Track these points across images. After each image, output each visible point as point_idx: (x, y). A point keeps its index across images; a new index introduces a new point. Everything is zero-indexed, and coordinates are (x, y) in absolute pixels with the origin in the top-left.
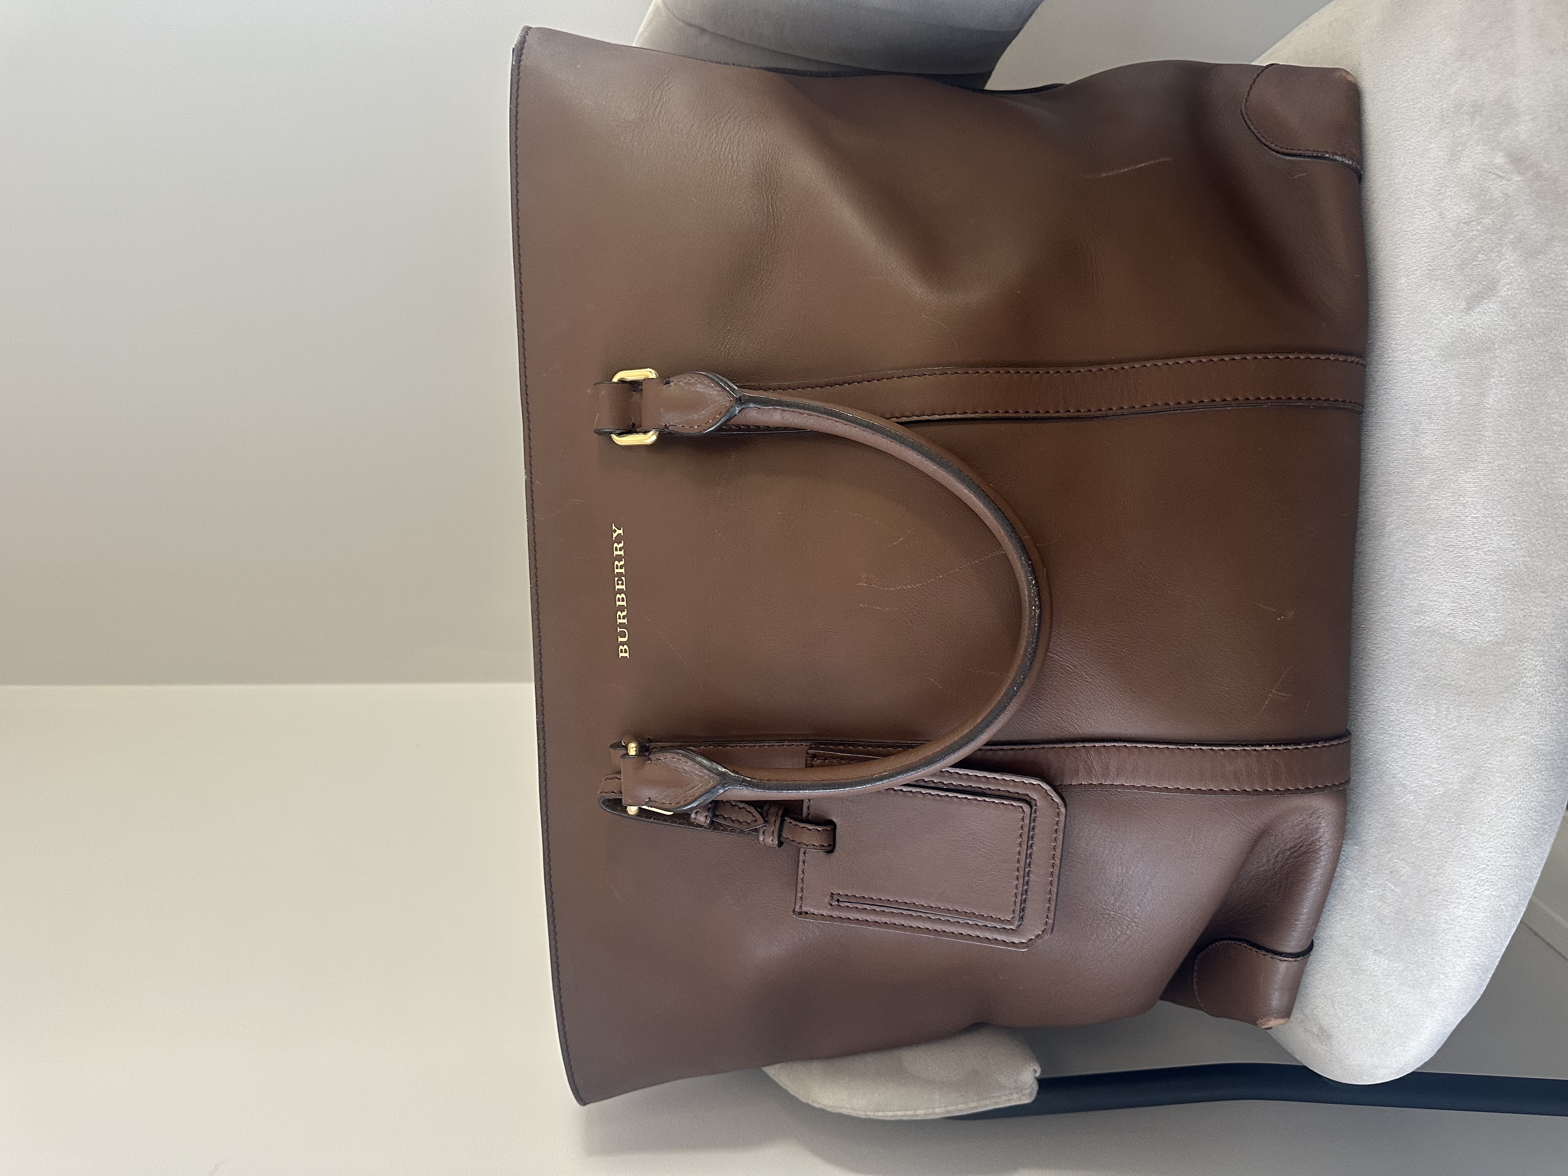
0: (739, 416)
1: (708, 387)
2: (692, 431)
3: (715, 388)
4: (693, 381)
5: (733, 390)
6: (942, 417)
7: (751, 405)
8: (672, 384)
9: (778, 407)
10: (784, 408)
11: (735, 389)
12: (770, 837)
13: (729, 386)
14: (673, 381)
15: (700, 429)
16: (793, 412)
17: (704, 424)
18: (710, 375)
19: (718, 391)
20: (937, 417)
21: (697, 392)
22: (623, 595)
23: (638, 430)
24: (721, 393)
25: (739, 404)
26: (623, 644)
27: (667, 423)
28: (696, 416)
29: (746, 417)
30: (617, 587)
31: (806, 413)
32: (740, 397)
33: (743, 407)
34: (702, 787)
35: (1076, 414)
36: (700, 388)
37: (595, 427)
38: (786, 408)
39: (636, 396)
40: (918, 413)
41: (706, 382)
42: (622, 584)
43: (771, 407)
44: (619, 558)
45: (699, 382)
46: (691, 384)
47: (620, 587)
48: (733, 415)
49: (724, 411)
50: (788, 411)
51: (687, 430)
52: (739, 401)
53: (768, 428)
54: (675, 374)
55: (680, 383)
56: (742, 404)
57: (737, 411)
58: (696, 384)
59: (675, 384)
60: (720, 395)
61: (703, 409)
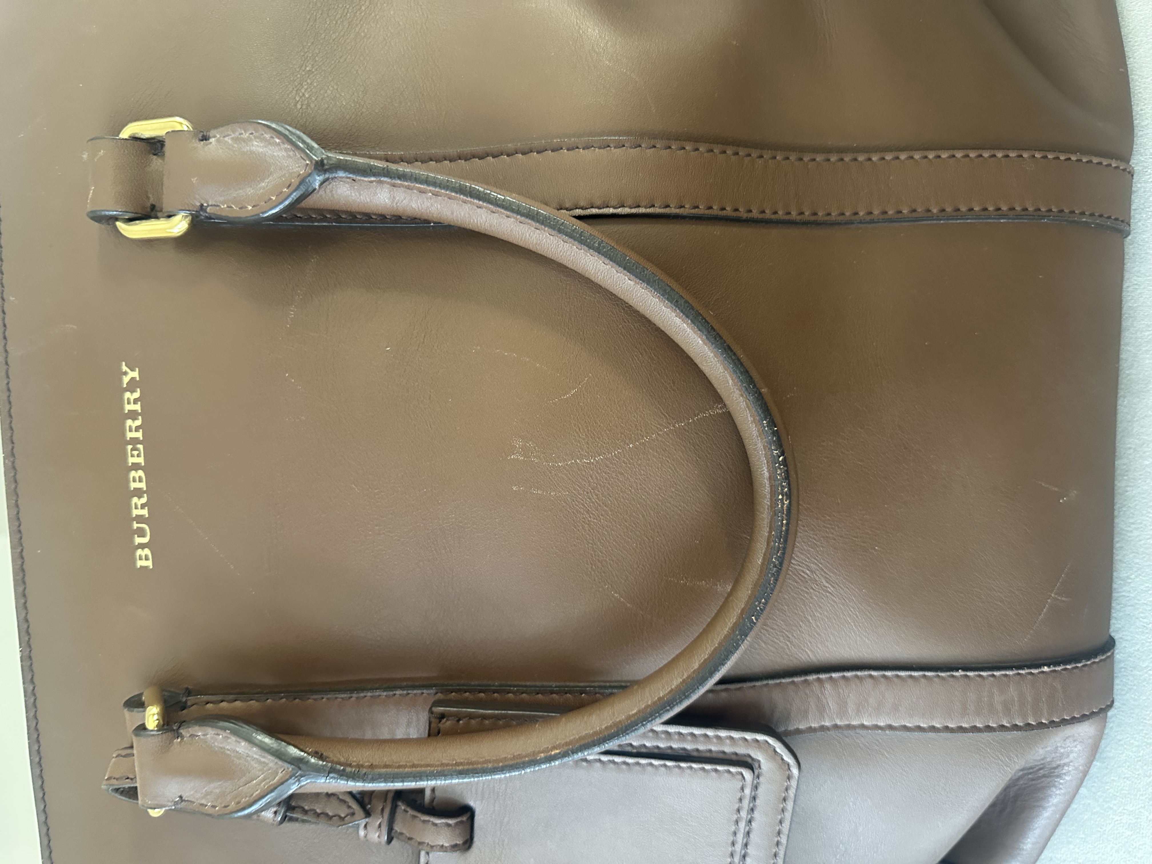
0: (321, 193)
1: (270, 144)
2: (243, 214)
3: (282, 146)
4: (246, 135)
5: (311, 149)
6: (634, 211)
7: (341, 174)
8: (212, 140)
9: (385, 179)
10: (394, 181)
11: (313, 147)
12: (375, 833)
13: (304, 142)
14: (215, 137)
15: (256, 211)
16: (408, 188)
17: (263, 203)
18: (274, 126)
19: (286, 150)
20: (626, 211)
21: (252, 152)
22: (141, 473)
23: (159, 214)
24: (291, 153)
25: (319, 171)
26: (142, 546)
27: (203, 202)
28: (250, 191)
29: (332, 196)
30: (131, 460)
31: (430, 191)
32: (322, 161)
33: (327, 176)
34: (264, 780)
35: (813, 218)
36: (257, 147)
37: (89, 208)
38: (399, 182)
39: (156, 162)
40: (598, 203)
41: (267, 136)
42: (138, 456)
43: (373, 179)
44: (133, 415)
45: (256, 137)
46: (244, 140)
47: (136, 460)
48: (310, 189)
49: (295, 181)
50: (400, 186)
51: (235, 212)
52: (320, 166)
53: (368, 216)
54: (217, 125)
55: (226, 139)
56: (325, 171)
57: (317, 185)
58: (251, 140)
59: (218, 141)
60: (289, 156)
61: (262, 180)
